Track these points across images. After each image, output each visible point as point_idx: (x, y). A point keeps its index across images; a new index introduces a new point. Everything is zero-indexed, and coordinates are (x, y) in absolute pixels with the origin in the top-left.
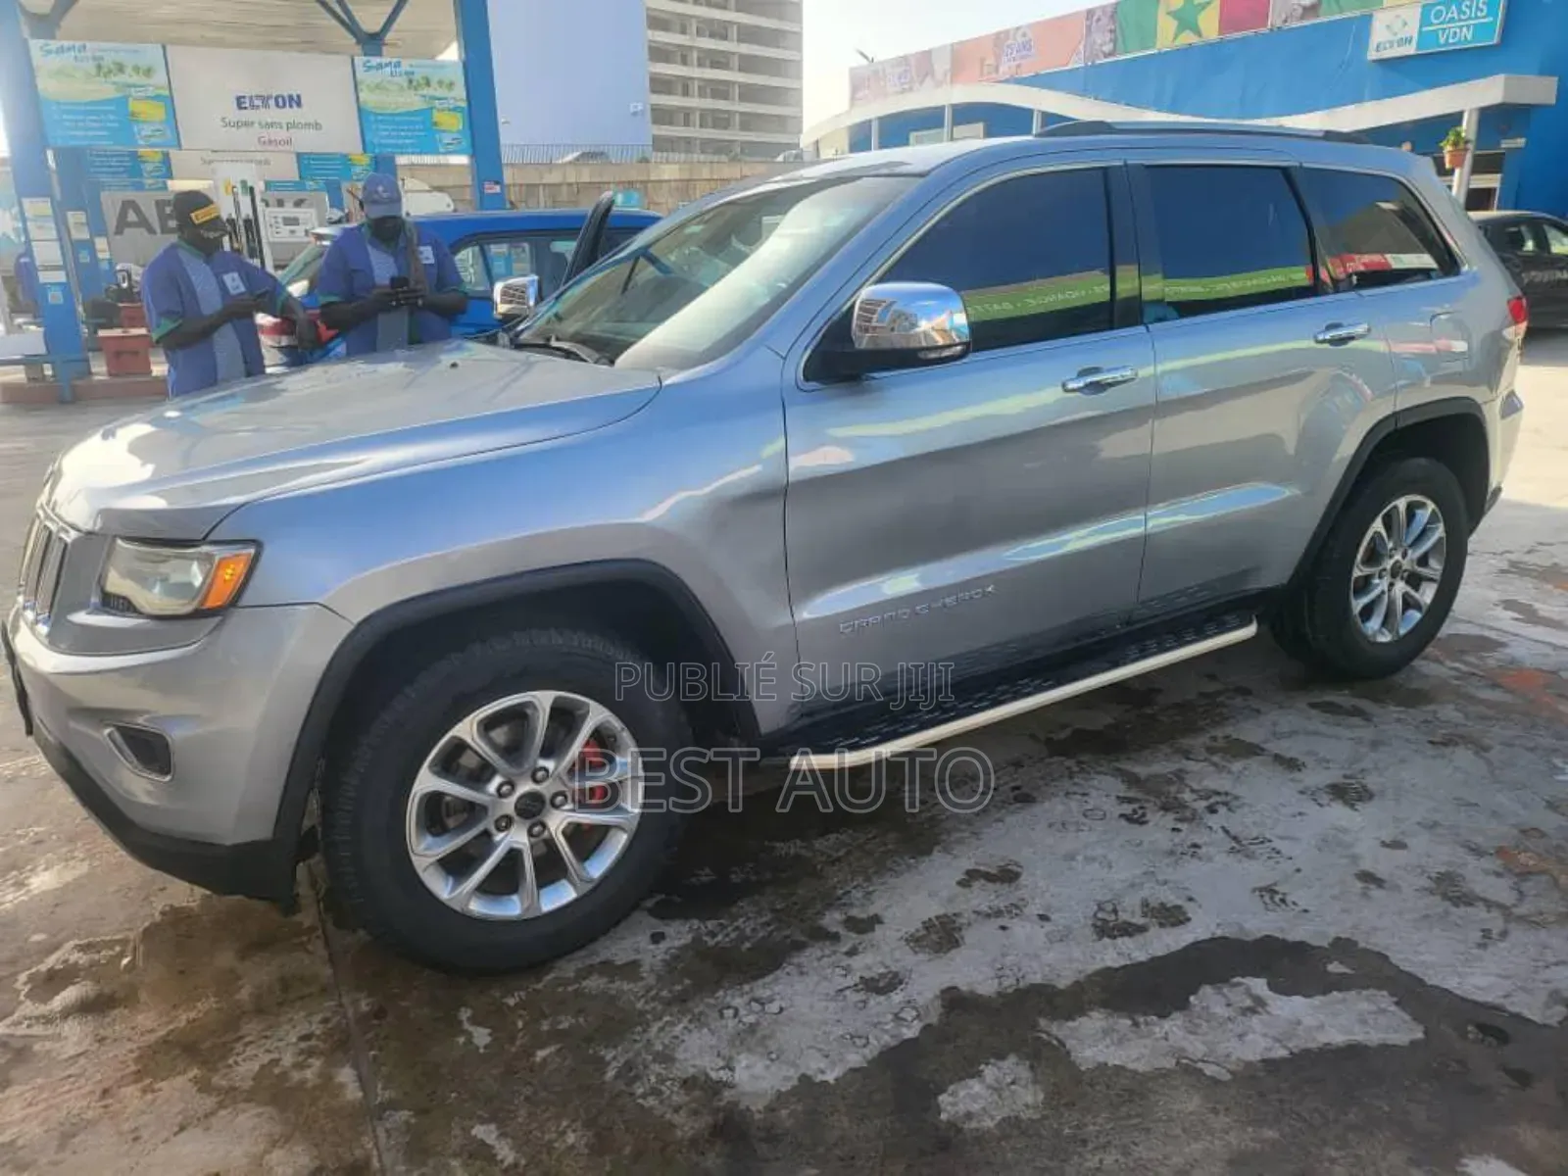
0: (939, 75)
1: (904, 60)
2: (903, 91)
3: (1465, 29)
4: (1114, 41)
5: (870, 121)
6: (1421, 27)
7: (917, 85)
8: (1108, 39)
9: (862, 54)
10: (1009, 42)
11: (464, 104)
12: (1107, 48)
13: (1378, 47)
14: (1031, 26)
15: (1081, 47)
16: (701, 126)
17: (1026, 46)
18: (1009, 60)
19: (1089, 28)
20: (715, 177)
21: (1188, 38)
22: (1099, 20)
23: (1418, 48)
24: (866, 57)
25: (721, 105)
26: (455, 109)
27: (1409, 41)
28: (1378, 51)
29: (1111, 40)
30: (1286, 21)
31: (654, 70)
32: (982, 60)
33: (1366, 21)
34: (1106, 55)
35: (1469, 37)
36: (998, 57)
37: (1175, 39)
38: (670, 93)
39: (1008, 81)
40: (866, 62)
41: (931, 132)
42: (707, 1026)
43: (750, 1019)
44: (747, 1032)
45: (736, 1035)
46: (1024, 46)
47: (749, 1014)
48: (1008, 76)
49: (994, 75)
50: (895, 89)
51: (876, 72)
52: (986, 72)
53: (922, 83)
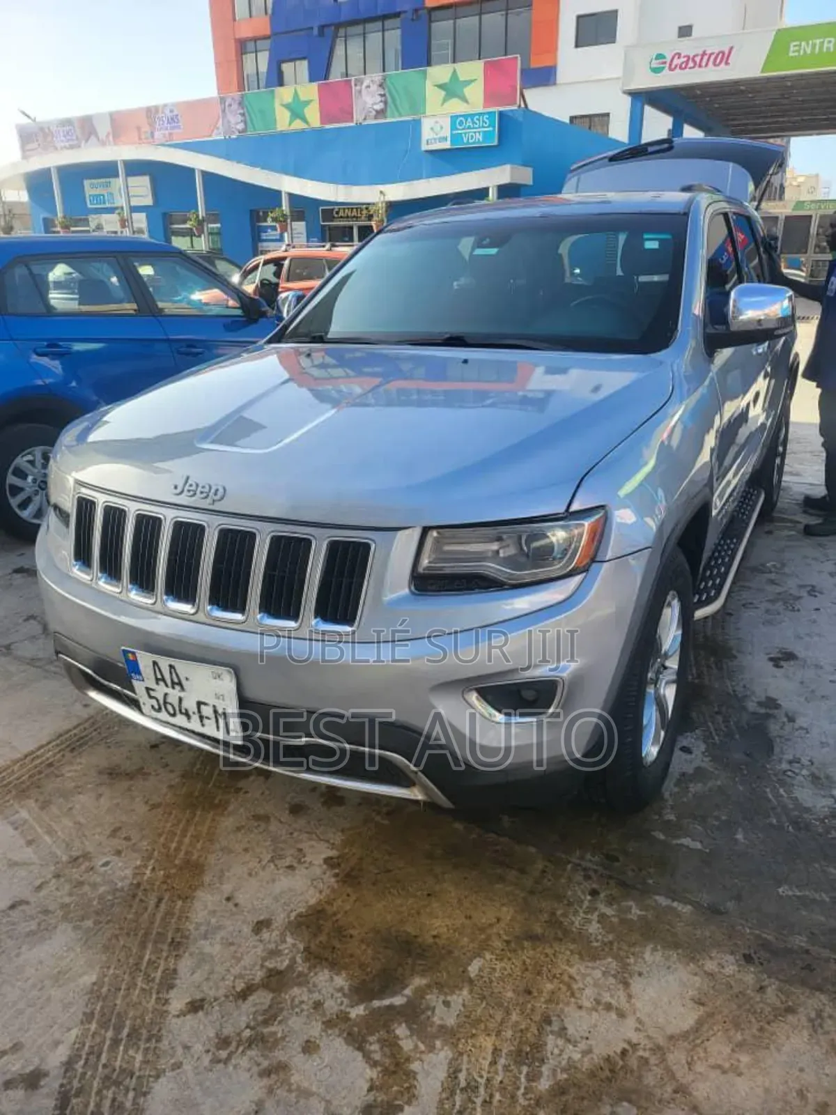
0: (102, 135)
1: (68, 122)
2: (71, 147)
3: (477, 134)
4: (245, 123)
5: (49, 169)
6: (452, 130)
7: (83, 142)
8: (239, 120)
9: (24, 113)
10: (160, 115)
12: (240, 126)
13: (427, 141)
14: (177, 105)
15: (220, 124)
17: (173, 120)
18: (161, 128)
19: (224, 111)
21: (298, 125)
22: (230, 105)
23: (452, 144)
24: (28, 117)
27: (445, 139)
28: (428, 144)
29: (242, 121)
30: (365, 119)
32: (139, 129)
33: (417, 124)
34: (240, 132)
35: (480, 140)
36: (152, 125)
37: (290, 124)
39: (163, 145)
40: (30, 121)
41: (108, 180)
42: (793, 785)
43: (805, 772)
44: (815, 779)
45: (813, 782)
46: (172, 119)
47: (801, 770)
48: (163, 141)
49: (150, 139)
50: (63, 144)
51: (42, 129)
52: (143, 137)
53: (87, 140)
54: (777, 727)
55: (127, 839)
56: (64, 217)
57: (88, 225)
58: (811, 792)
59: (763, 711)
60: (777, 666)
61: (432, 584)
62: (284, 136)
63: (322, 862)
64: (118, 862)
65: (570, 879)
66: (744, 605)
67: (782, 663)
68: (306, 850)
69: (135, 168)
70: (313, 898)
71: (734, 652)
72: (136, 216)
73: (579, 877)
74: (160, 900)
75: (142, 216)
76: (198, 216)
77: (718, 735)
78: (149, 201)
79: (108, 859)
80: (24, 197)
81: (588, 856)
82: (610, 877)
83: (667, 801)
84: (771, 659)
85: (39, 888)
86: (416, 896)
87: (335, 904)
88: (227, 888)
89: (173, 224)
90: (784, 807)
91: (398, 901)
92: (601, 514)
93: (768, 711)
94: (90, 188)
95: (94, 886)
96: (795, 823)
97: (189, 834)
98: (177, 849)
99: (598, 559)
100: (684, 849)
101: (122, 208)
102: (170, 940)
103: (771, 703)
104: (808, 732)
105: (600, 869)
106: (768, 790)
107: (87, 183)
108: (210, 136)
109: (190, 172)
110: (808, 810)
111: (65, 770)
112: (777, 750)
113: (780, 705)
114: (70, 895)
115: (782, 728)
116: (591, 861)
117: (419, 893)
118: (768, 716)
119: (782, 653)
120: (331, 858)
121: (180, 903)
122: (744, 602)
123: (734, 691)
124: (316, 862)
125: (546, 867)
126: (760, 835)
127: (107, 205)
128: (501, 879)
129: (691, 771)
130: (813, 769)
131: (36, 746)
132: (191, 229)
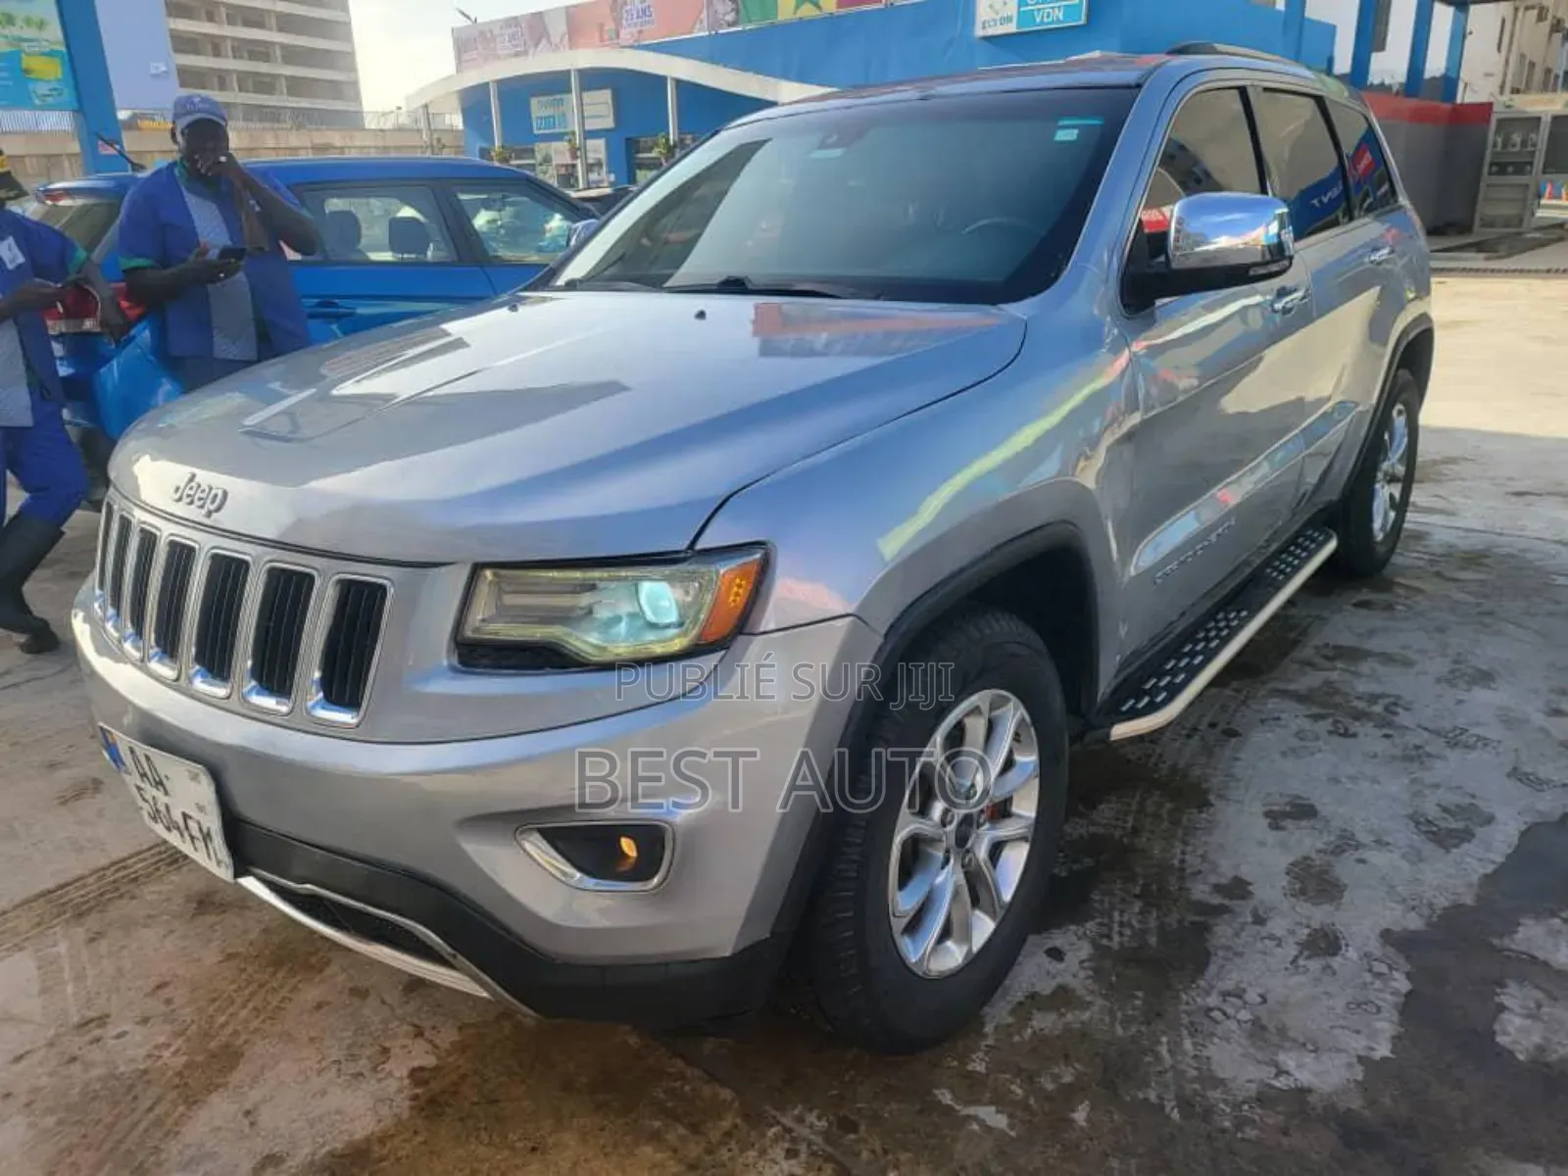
0: (556, 39)
1: (512, 22)
2: (517, 55)
3: (1057, 10)
4: (737, 11)
5: (487, 84)
6: (1019, 6)
7: (532, 48)
8: (729, 9)
9: (462, 13)
10: (628, 8)
11: (63, 49)
12: (730, 17)
13: (984, 23)
15: (704, 15)
16: (241, 90)
18: (629, 25)
20: (283, 146)
21: (807, 11)
23: (1018, 27)
24: (467, 17)
25: (263, 67)
26: (51, 54)
27: (1009, 19)
28: (984, 28)
29: (733, 10)
31: (173, 26)
32: (601, 26)
34: (730, 25)
35: (1061, 17)
36: (618, 22)
37: (795, 13)
38: (197, 52)
39: (631, 47)
40: (469, 23)
41: (558, 97)
42: (1213, 1034)
43: (1244, 1015)
44: (1257, 1030)
45: (1251, 1036)
46: (644, 12)
47: (1238, 1010)
48: (631, 42)
49: (613, 40)
50: (507, 52)
51: (482, 33)
52: (606, 37)
53: (537, 45)
54: (1230, 931)
55: (168, 1002)
56: (503, 147)
57: (533, 157)
58: (1240, 1050)
59: (1216, 900)
60: (1275, 826)
61: (483, 656)
62: (788, 26)
63: (405, 1073)
64: (138, 1034)
65: (763, 1152)
66: (1262, 721)
67: (1288, 823)
68: (396, 1051)
69: (593, 79)
70: (363, 1128)
71: (1212, 798)
72: (590, 143)
73: (778, 1152)
74: (158, 1100)
75: (600, 143)
76: (668, 140)
77: (1121, 934)
78: (608, 123)
79: (126, 1028)
80: (457, 121)
81: (812, 1118)
82: (829, 1158)
83: (985, 1036)
84: (1267, 814)
85: (18, 1059)
86: (513, 1149)
87: (389, 1145)
88: (255, 1095)
89: (638, 152)
90: (1180, 1074)
91: (482, 1151)
92: (758, 556)
93: (1226, 902)
94: (538, 107)
95: (87, 1066)
96: (1185, 1104)
97: (251, 1005)
98: (223, 1026)
99: (746, 631)
100: (975, 1127)
101: (574, 133)
102: (136, 1164)
103: (1238, 888)
104: (1279, 945)
105: (819, 1140)
106: (1164, 1039)
107: (534, 102)
108: (691, 33)
109: (659, 81)
110: (1219, 1083)
111: (146, 889)
112: (1212, 969)
113: (1250, 893)
114: (51, 1075)
115: (1237, 935)
116: (811, 1126)
117: (519, 1145)
118: (1221, 910)
119: (1294, 805)
120: (421, 1069)
121: (181, 1108)
122: (1263, 717)
123: (1182, 861)
124: (397, 1074)
125: (736, 1126)
126: (1116, 1117)
127: (557, 130)
128: (655, 1137)
129: (1047, 992)
130: (1262, 1012)
131: (132, 851)
132: (659, 159)
